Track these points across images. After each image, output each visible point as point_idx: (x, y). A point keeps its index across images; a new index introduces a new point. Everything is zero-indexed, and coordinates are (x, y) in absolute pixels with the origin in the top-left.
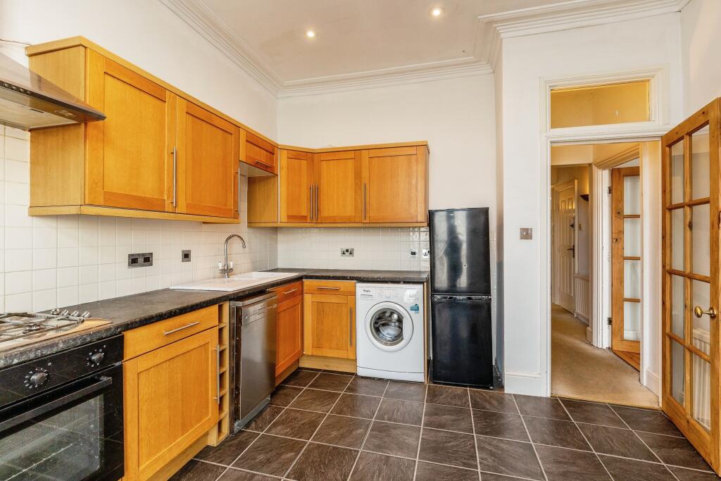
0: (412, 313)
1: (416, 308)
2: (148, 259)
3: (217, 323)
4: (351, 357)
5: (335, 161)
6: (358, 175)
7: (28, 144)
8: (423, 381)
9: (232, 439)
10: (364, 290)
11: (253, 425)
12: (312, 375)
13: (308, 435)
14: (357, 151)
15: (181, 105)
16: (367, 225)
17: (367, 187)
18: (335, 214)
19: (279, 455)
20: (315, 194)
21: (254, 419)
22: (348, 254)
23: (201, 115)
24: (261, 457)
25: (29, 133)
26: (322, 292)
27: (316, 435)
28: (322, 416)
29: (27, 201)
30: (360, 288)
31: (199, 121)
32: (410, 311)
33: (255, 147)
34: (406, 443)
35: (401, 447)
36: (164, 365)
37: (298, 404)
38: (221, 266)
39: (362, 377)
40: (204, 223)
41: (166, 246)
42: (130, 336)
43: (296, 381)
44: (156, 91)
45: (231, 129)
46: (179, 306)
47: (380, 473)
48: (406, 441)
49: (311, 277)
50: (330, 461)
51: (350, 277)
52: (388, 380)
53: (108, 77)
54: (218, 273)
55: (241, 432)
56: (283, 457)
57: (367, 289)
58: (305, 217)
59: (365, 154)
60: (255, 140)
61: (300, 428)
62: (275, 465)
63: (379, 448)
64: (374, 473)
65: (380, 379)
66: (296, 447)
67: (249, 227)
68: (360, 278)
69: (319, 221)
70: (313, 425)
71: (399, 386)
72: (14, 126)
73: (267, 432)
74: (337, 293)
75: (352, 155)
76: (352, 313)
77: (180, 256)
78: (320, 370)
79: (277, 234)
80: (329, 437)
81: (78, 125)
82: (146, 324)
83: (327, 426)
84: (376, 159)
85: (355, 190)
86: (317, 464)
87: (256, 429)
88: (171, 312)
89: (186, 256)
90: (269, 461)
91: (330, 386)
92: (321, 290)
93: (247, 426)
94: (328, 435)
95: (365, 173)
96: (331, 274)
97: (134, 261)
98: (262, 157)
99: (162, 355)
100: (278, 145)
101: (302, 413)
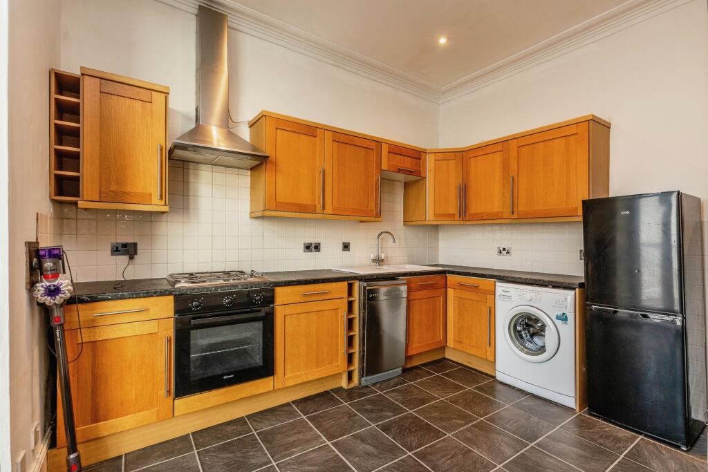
0: (559, 323)
1: (563, 318)
2: (317, 247)
3: (346, 295)
4: (491, 358)
5: (483, 157)
6: (505, 167)
7: (249, 177)
8: (573, 407)
9: (359, 389)
10: (503, 291)
11: (378, 385)
12: (452, 367)
13: (413, 407)
14: (505, 142)
15: (328, 135)
16: (516, 221)
17: (516, 179)
18: (483, 211)
19: (382, 410)
20: (464, 191)
21: (381, 382)
22: (504, 252)
23: (344, 139)
24: (369, 407)
25: (249, 172)
26: (463, 288)
27: (419, 410)
28: (436, 398)
29: (248, 210)
30: (501, 287)
31: (344, 145)
32: (556, 321)
33: (398, 156)
34: (500, 450)
35: (491, 449)
36: (303, 315)
37: (422, 384)
38: (372, 256)
39: (501, 383)
40: (361, 222)
41: (331, 238)
42: (278, 290)
43: (434, 367)
44: (310, 130)
45: (373, 145)
46: (313, 278)
47: (452, 458)
48: (501, 448)
49: (453, 273)
50: (416, 430)
51: (490, 275)
52: (529, 393)
53: (278, 131)
54: (369, 262)
55: (367, 386)
56: (383, 413)
57: (506, 289)
58: (453, 215)
59: (514, 144)
60: (397, 150)
61: (410, 400)
62: (374, 415)
63: (467, 440)
64: (447, 455)
65: (520, 390)
66: (396, 410)
67: (405, 225)
68: (500, 276)
69: (467, 218)
70: (423, 402)
71: (539, 402)
72: (243, 169)
73: (385, 393)
74: (476, 290)
75: (499, 147)
76: (491, 313)
77: (341, 246)
78: (462, 365)
79: (438, 233)
80: (429, 415)
81: (262, 164)
82: (289, 285)
83: (434, 407)
84: (526, 147)
85: (503, 183)
86: (404, 428)
87: (378, 389)
88: (307, 281)
89: (346, 247)
90: (372, 411)
91: (461, 380)
92: (461, 286)
93: (374, 385)
94: (430, 413)
95: (513, 165)
96: (472, 271)
97: (308, 247)
98: (407, 163)
99: (300, 308)
100: (426, 150)
101: (420, 390)
